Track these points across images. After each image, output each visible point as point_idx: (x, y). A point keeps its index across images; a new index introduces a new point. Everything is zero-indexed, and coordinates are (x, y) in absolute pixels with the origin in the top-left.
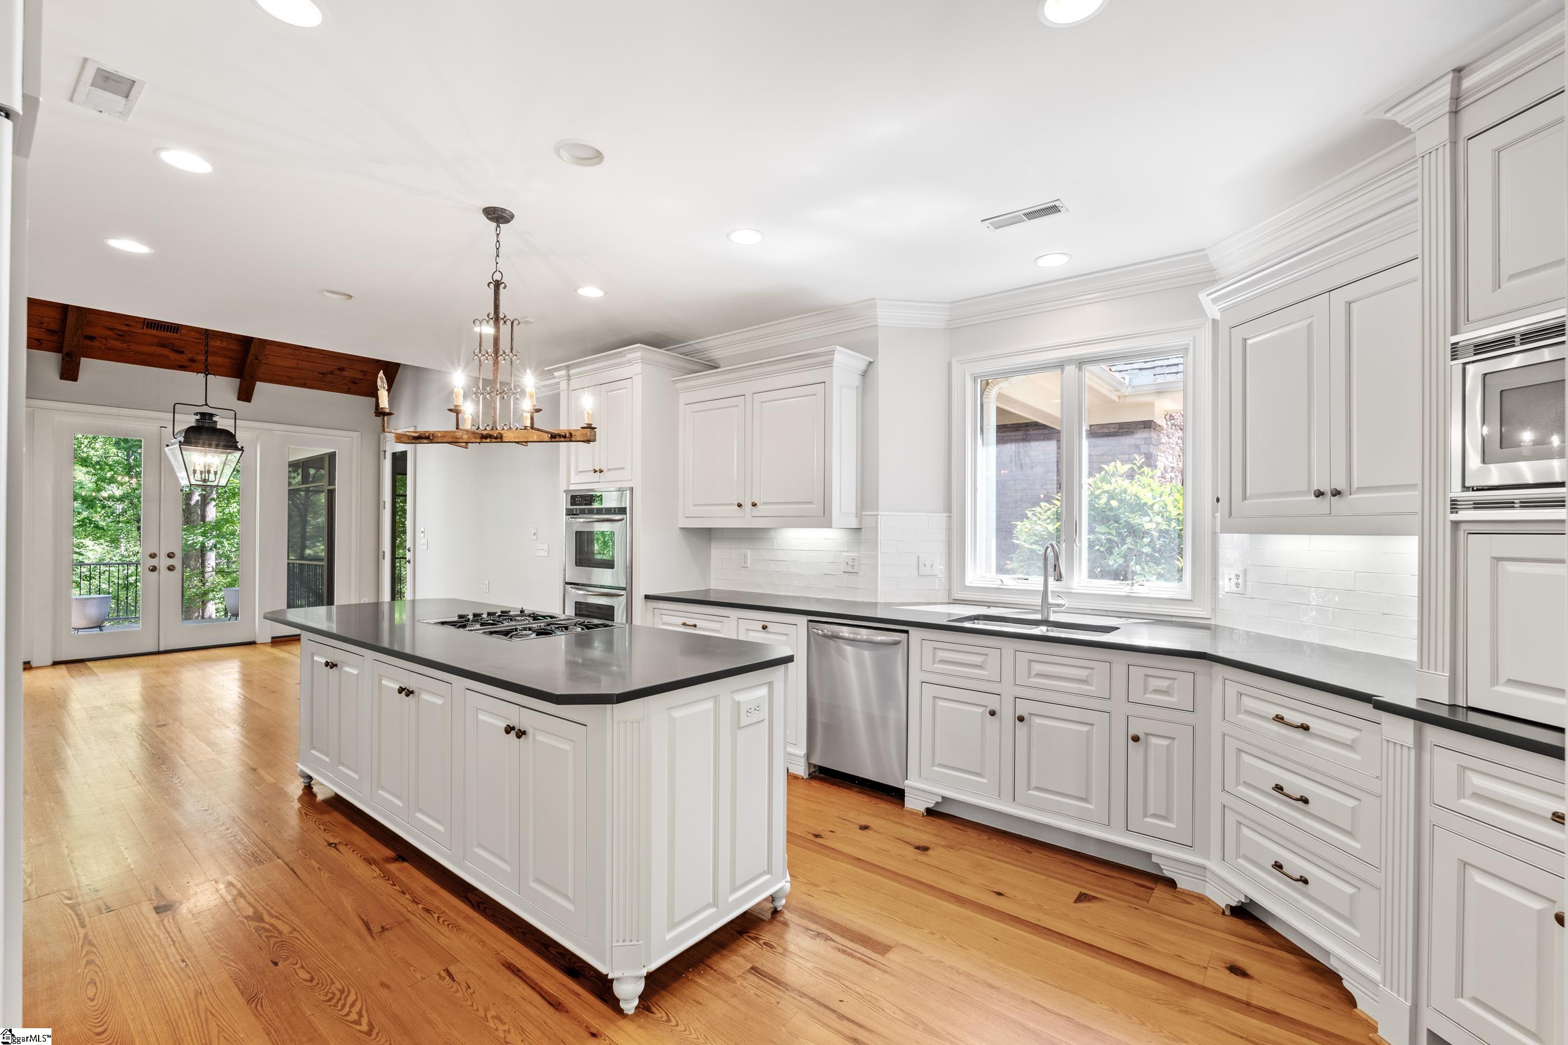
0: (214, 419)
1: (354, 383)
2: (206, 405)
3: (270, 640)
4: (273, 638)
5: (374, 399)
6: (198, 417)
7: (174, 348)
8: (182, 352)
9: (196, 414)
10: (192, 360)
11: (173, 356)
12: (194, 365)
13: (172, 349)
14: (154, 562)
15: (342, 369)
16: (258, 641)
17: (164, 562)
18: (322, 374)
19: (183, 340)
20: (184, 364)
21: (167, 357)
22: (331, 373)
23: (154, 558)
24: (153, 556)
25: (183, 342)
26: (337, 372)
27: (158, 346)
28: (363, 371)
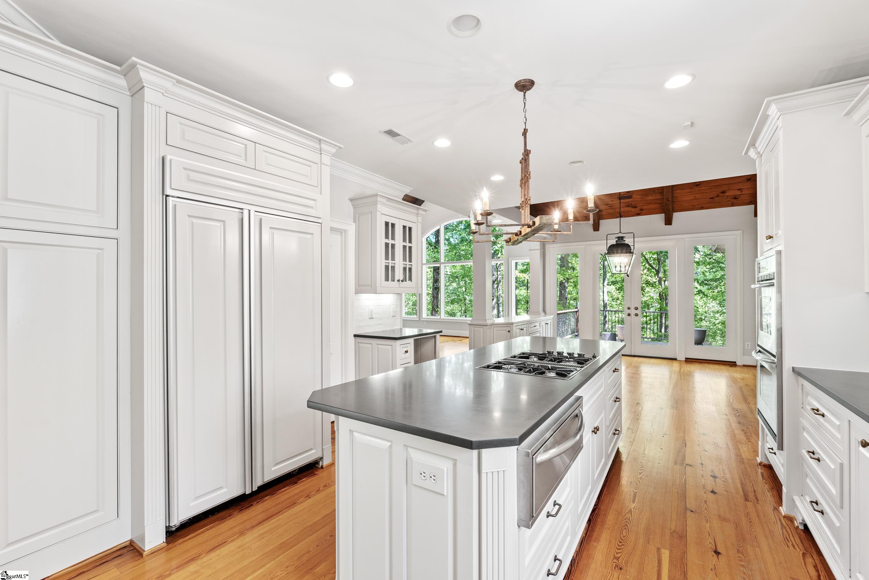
0: (624, 239)
1: (735, 198)
2: (620, 232)
3: (684, 360)
4: (686, 358)
5: (753, 206)
6: (617, 239)
7: (632, 206)
8: (636, 207)
9: (616, 238)
10: (642, 210)
11: (633, 210)
12: (643, 212)
13: (632, 207)
14: (629, 311)
15: (724, 192)
16: (678, 359)
17: (633, 312)
18: (711, 198)
19: (635, 201)
20: (639, 213)
21: (631, 211)
22: (718, 196)
23: (629, 309)
24: (629, 308)
25: (635, 202)
26: (722, 195)
27: (626, 207)
28: (739, 189)
